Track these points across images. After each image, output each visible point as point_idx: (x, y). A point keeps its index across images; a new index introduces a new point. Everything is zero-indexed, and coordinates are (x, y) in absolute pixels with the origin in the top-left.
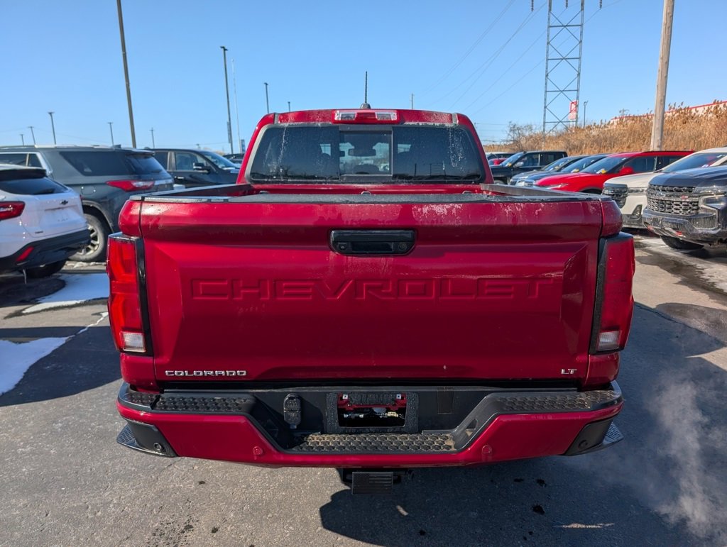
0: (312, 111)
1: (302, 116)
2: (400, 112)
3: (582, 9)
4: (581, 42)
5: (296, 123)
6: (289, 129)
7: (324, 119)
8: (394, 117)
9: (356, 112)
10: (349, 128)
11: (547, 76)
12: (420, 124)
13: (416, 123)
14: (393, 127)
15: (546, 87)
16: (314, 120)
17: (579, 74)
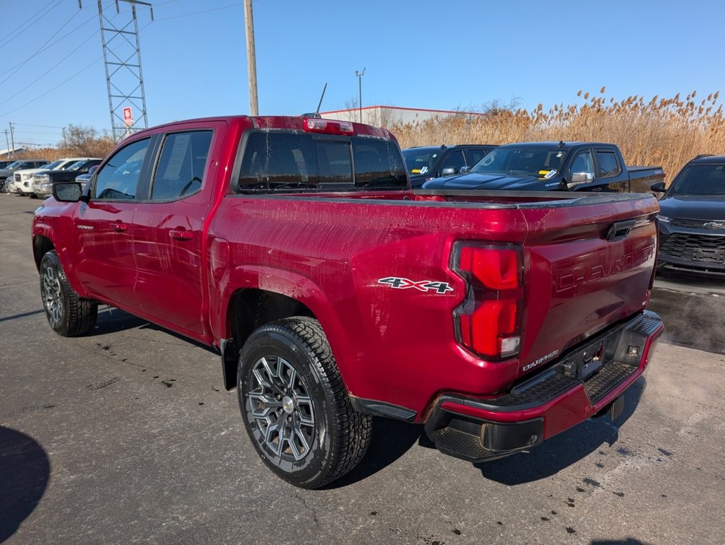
0: (286, 117)
1: (278, 121)
2: (355, 125)
3: (135, 18)
4: (138, 50)
5: (275, 129)
6: (271, 134)
7: (298, 126)
8: (351, 129)
9: (326, 122)
10: (320, 137)
11: (108, 79)
12: (368, 136)
13: (365, 136)
14: (352, 139)
15: (109, 91)
16: (290, 127)
17: (141, 82)
